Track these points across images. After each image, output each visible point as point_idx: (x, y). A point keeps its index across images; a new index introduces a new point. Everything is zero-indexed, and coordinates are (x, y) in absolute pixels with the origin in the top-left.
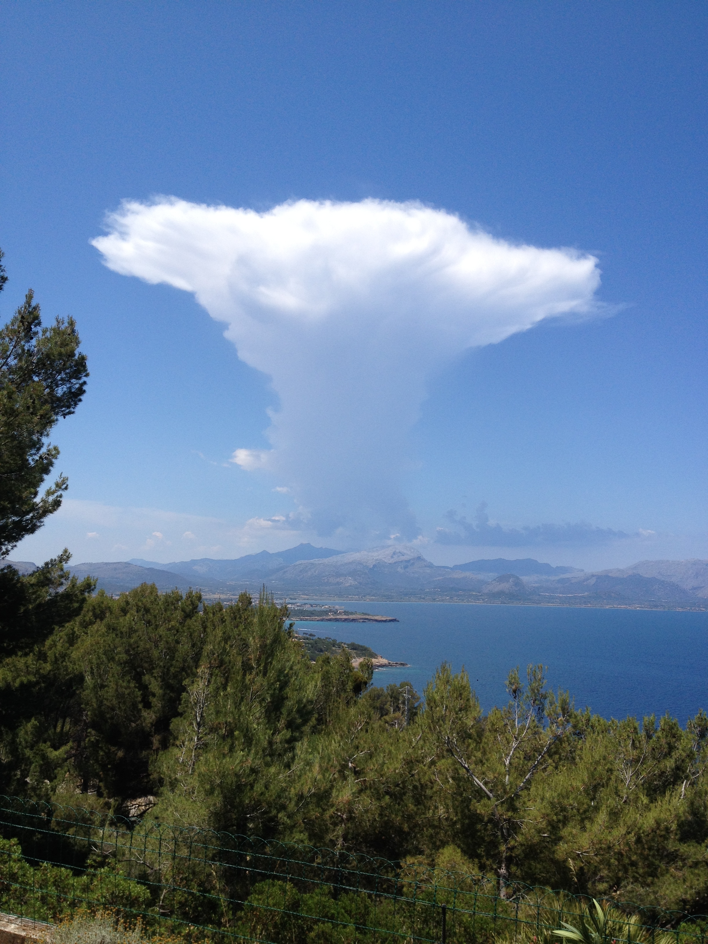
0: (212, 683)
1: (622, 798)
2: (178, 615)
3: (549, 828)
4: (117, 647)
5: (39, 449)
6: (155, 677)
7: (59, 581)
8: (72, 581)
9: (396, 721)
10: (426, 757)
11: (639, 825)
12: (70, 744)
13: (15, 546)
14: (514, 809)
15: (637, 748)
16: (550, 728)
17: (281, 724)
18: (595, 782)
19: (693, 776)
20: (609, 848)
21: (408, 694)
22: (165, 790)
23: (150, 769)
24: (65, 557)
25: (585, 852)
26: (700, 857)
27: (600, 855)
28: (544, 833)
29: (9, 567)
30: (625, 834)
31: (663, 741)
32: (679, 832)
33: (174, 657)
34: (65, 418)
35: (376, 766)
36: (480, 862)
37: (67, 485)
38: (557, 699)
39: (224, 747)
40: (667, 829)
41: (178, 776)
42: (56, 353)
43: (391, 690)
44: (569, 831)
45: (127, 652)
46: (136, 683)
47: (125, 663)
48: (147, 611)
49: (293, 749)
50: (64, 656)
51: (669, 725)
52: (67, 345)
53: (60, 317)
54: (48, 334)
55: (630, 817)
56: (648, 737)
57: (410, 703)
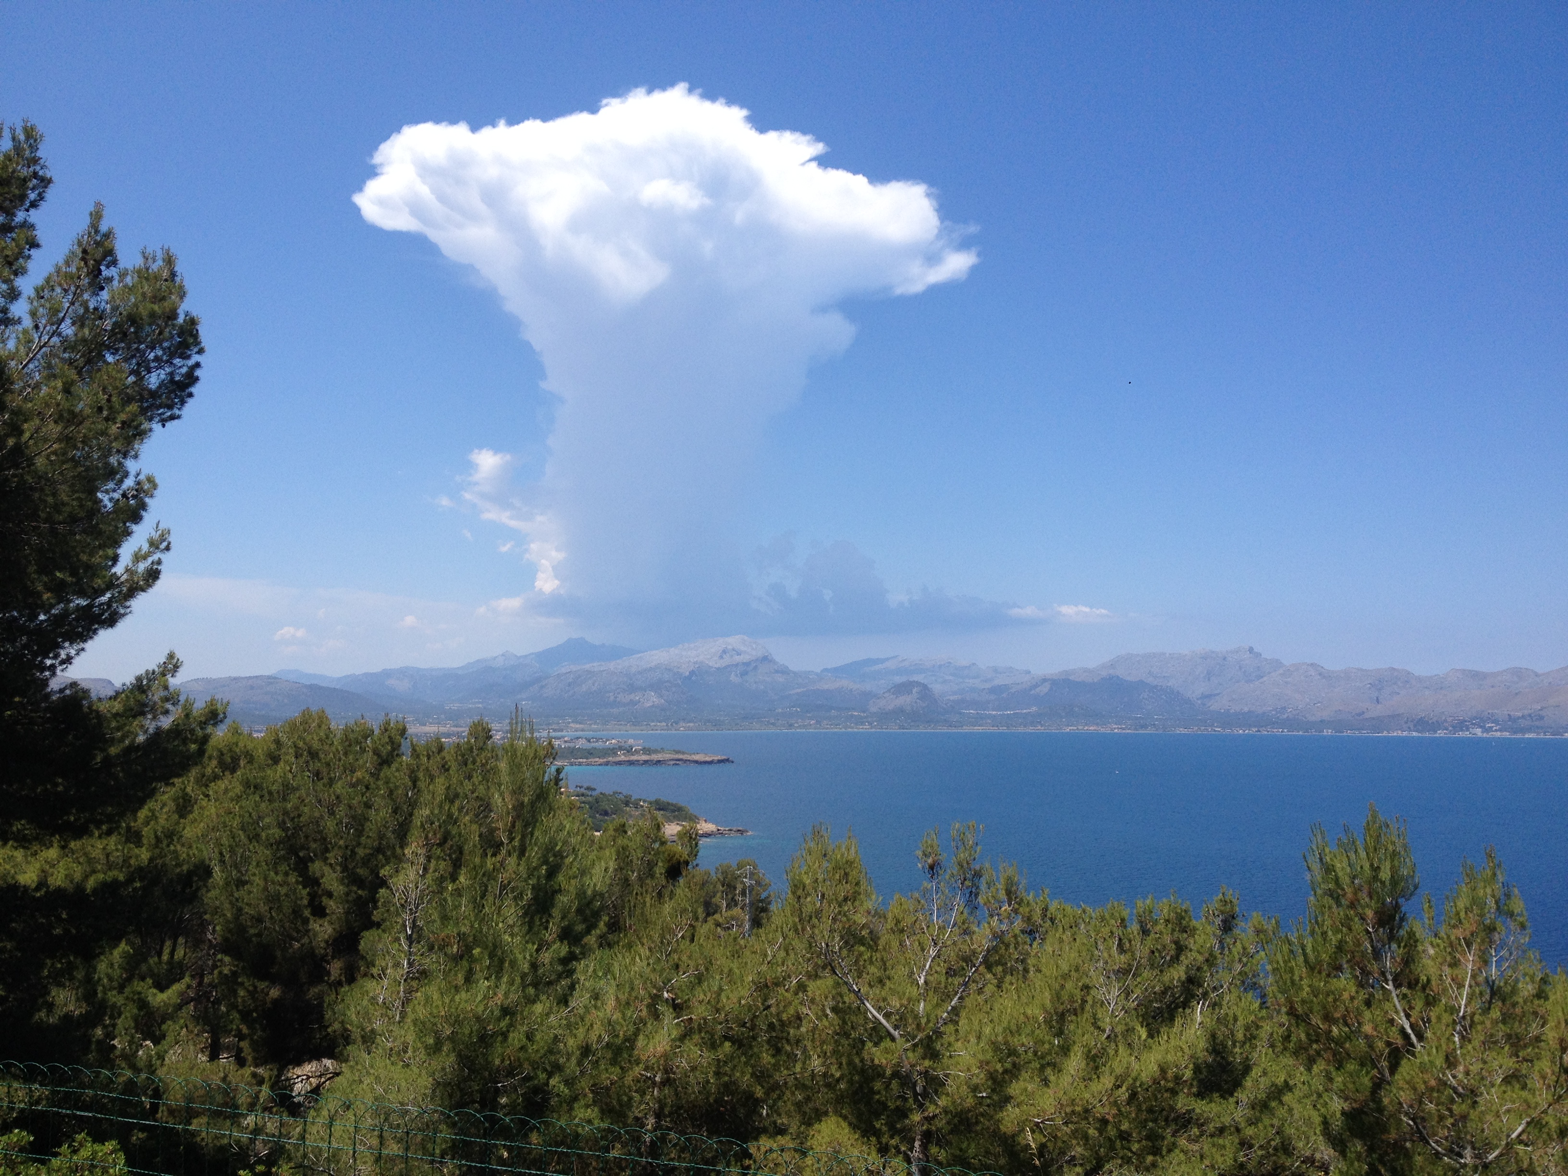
0: (431, 871)
1: (1104, 1031)
2: (368, 760)
3: (989, 1083)
4: (264, 818)
5: (121, 481)
6: (331, 865)
7: (162, 707)
8: (185, 708)
9: (734, 923)
10: (789, 977)
11: (1134, 1074)
12: (187, 979)
13: (83, 649)
14: (933, 1055)
15: (1125, 952)
16: (989, 923)
17: (551, 933)
18: (1061, 1009)
19: (1213, 992)
20: (1087, 1111)
21: (750, 879)
22: (354, 1050)
23: (327, 1017)
24: (172, 665)
25: (1048, 1120)
26: (1227, 1120)
27: (1072, 1122)
28: (981, 1092)
29: (74, 684)
30: (1112, 1090)
31: (1167, 939)
32: (1195, 1083)
33: (363, 830)
34: (164, 426)
35: (709, 995)
36: (880, 1143)
37: (169, 543)
38: (998, 878)
39: (456, 975)
40: (1177, 1078)
41: (377, 1025)
42: (145, 313)
43: (722, 873)
44: (1023, 1087)
45: (281, 825)
46: (300, 876)
47: (278, 843)
48: (313, 755)
49: (570, 973)
50: (171, 835)
51: (1176, 913)
52: (164, 299)
53: (149, 250)
54: (129, 280)
55: (1120, 1061)
56: (1143, 932)
57: (754, 893)
